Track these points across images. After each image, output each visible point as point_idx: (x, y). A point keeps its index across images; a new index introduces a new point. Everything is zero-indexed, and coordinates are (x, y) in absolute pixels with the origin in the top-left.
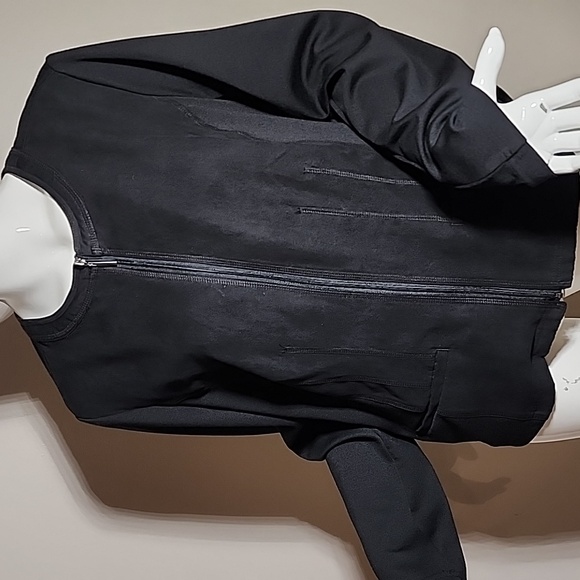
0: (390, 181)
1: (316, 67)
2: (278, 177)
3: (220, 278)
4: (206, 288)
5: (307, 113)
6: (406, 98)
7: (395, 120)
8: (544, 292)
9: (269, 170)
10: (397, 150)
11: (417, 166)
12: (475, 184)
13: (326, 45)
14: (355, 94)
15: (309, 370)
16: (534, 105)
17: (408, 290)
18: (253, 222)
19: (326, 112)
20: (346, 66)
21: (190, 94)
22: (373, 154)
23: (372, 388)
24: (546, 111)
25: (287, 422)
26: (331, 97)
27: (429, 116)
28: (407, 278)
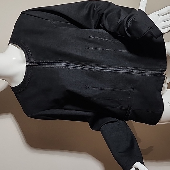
0: (113, 41)
2: (82, 38)
6: (121, 18)
7: (118, 23)
9: (80, 36)
10: (119, 33)
14: (106, 19)
16: (156, 15)
17: (121, 71)
18: (76, 51)
20: (104, 12)
24: (159, 16)
27: (127, 21)
28: (120, 67)
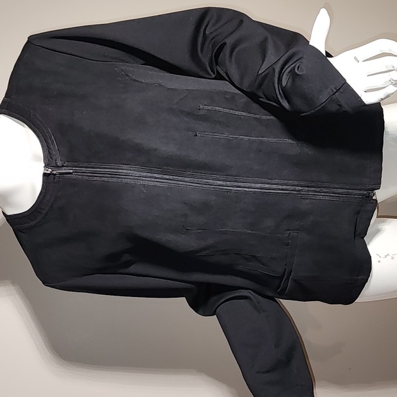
0: (258, 116)
1: (207, 43)
2: (182, 112)
3: (143, 180)
4: (133, 187)
5: (201, 73)
6: (266, 59)
7: (260, 72)
8: (362, 192)
9: (176, 106)
10: (261, 94)
11: (274, 104)
12: (312, 111)
13: (213, 29)
15: (203, 244)
18: (165, 141)
19: (214, 74)
20: (227, 41)
21: (123, 61)
22: (245, 99)
23: (246, 258)
24: (358, 62)
25: (188, 285)
26: (217, 64)
27: (282, 68)
28: (269, 181)
